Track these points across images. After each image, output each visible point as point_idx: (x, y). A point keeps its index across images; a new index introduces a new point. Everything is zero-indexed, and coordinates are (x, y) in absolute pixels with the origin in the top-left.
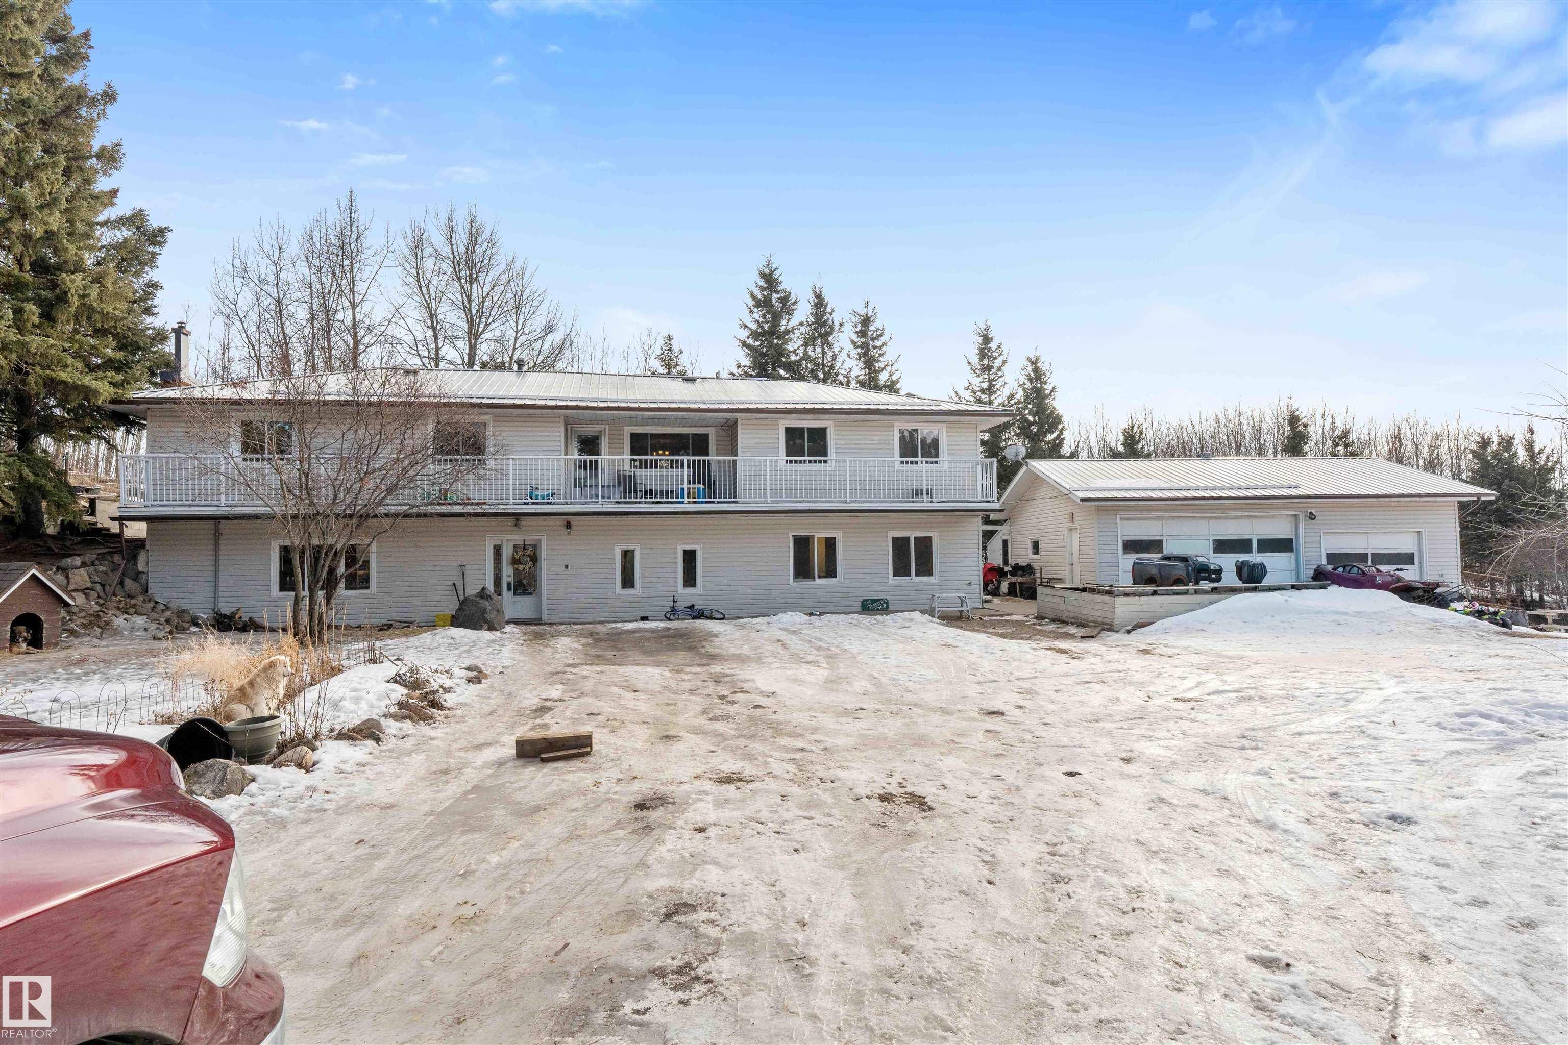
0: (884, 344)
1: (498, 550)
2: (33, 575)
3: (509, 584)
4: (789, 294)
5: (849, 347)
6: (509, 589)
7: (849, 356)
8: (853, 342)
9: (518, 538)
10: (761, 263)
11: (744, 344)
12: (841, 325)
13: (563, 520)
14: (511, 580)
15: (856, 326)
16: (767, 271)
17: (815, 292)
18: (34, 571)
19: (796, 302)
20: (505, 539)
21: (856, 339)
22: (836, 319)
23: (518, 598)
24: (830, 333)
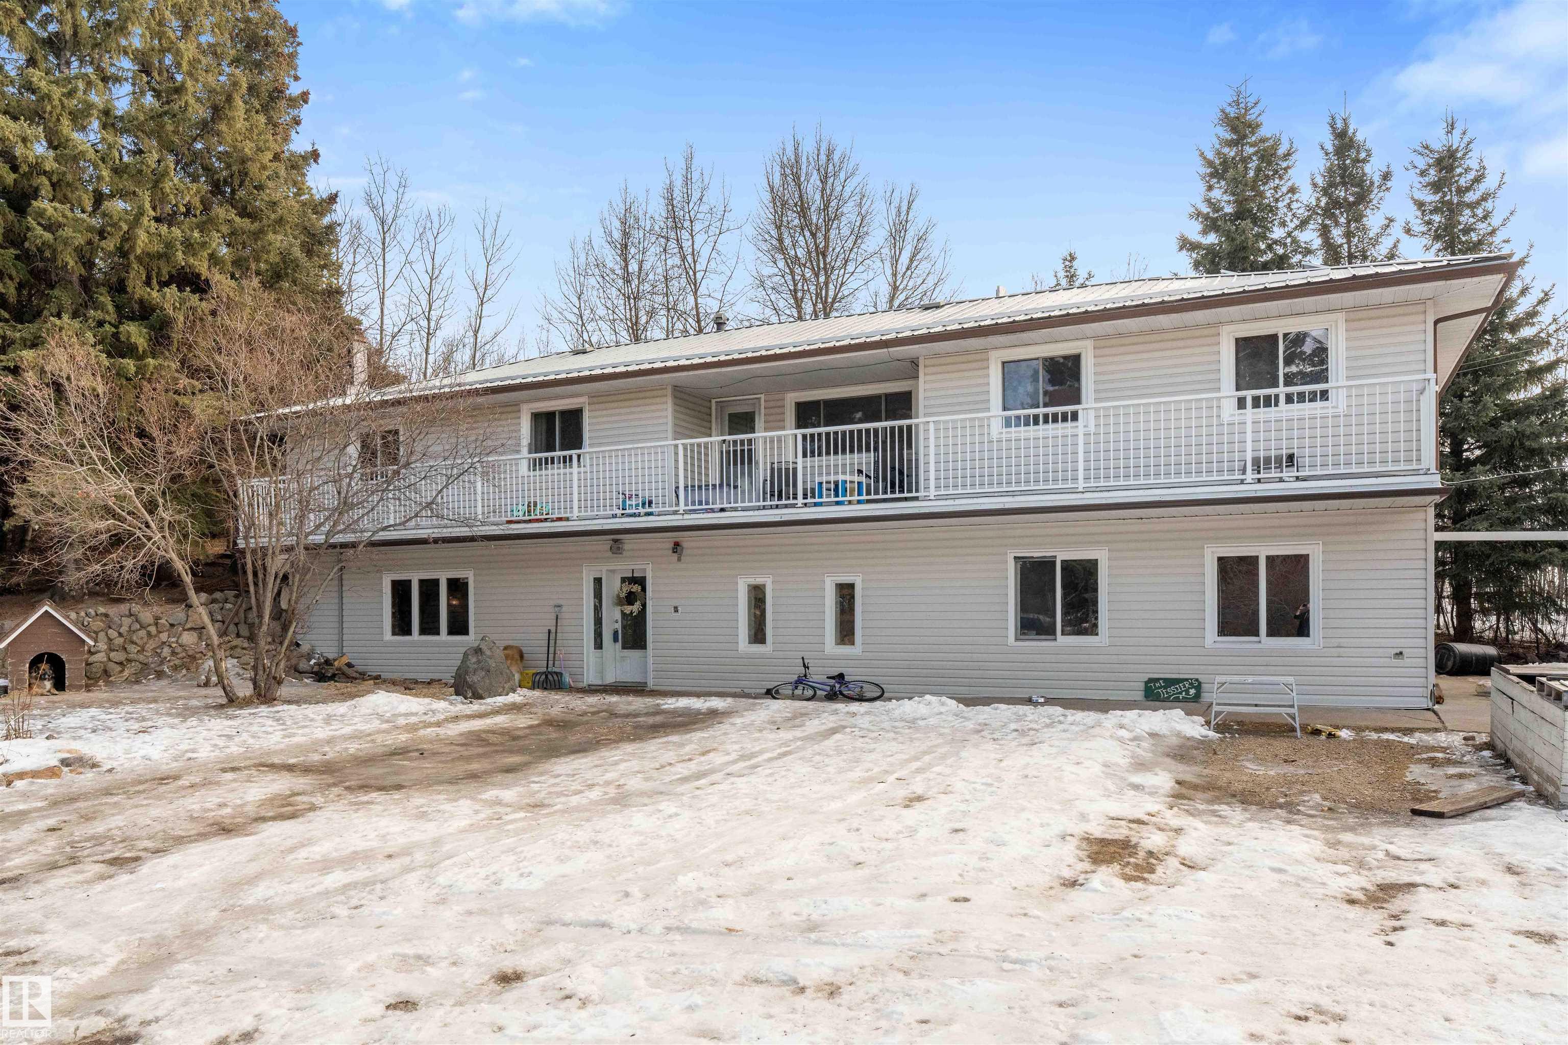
0: (1484, 198)
1: (598, 581)
2: (46, 611)
3: (616, 633)
4: (1277, 143)
5: (1411, 214)
6: (616, 640)
7: (1408, 231)
8: (1420, 205)
9: (625, 566)
10: (1224, 99)
11: (1186, 245)
12: (1386, 176)
14: (618, 626)
15: (1423, 173)
16: (1232, 112)
18: (46, 608)
19: (1288, 155)
21: (1430, 198)
22: (1372, 170)
23: (627, 653)
24: (1363, 197)
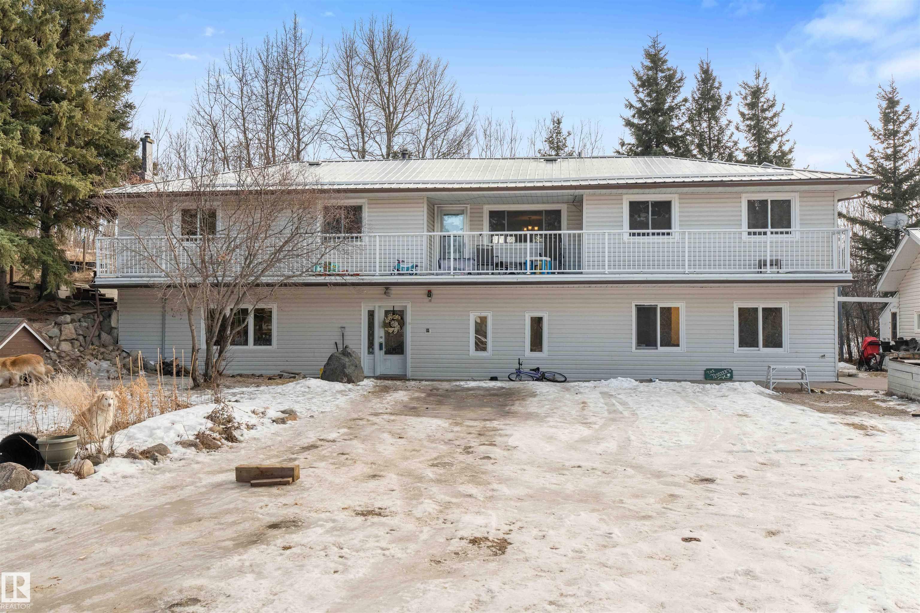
0: (775, 115)
1: (371, 314)
2: (24, 327)
3: (381, 345)
4: (675, 72)
5: (737, 119)
6: (381, 348)
7: (737, 128)
8: (743, 115)
9: (389, 305)
10: (647, 43)
11: (629, 124)
12: (729, 98)
13: (424, 290)
14: (383, 341)
15: (745, 98)
16: (652, 51)
17: (702, 68)
18: (24, 324)
19: (681, 80)
20: (377, 305)
21: (746, 111)
22: (723, 93)
23: (389, 357)
24: (716, 108)
